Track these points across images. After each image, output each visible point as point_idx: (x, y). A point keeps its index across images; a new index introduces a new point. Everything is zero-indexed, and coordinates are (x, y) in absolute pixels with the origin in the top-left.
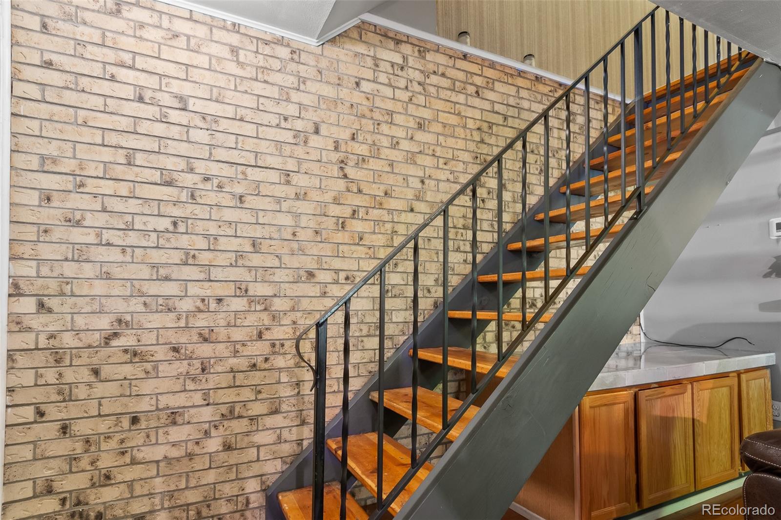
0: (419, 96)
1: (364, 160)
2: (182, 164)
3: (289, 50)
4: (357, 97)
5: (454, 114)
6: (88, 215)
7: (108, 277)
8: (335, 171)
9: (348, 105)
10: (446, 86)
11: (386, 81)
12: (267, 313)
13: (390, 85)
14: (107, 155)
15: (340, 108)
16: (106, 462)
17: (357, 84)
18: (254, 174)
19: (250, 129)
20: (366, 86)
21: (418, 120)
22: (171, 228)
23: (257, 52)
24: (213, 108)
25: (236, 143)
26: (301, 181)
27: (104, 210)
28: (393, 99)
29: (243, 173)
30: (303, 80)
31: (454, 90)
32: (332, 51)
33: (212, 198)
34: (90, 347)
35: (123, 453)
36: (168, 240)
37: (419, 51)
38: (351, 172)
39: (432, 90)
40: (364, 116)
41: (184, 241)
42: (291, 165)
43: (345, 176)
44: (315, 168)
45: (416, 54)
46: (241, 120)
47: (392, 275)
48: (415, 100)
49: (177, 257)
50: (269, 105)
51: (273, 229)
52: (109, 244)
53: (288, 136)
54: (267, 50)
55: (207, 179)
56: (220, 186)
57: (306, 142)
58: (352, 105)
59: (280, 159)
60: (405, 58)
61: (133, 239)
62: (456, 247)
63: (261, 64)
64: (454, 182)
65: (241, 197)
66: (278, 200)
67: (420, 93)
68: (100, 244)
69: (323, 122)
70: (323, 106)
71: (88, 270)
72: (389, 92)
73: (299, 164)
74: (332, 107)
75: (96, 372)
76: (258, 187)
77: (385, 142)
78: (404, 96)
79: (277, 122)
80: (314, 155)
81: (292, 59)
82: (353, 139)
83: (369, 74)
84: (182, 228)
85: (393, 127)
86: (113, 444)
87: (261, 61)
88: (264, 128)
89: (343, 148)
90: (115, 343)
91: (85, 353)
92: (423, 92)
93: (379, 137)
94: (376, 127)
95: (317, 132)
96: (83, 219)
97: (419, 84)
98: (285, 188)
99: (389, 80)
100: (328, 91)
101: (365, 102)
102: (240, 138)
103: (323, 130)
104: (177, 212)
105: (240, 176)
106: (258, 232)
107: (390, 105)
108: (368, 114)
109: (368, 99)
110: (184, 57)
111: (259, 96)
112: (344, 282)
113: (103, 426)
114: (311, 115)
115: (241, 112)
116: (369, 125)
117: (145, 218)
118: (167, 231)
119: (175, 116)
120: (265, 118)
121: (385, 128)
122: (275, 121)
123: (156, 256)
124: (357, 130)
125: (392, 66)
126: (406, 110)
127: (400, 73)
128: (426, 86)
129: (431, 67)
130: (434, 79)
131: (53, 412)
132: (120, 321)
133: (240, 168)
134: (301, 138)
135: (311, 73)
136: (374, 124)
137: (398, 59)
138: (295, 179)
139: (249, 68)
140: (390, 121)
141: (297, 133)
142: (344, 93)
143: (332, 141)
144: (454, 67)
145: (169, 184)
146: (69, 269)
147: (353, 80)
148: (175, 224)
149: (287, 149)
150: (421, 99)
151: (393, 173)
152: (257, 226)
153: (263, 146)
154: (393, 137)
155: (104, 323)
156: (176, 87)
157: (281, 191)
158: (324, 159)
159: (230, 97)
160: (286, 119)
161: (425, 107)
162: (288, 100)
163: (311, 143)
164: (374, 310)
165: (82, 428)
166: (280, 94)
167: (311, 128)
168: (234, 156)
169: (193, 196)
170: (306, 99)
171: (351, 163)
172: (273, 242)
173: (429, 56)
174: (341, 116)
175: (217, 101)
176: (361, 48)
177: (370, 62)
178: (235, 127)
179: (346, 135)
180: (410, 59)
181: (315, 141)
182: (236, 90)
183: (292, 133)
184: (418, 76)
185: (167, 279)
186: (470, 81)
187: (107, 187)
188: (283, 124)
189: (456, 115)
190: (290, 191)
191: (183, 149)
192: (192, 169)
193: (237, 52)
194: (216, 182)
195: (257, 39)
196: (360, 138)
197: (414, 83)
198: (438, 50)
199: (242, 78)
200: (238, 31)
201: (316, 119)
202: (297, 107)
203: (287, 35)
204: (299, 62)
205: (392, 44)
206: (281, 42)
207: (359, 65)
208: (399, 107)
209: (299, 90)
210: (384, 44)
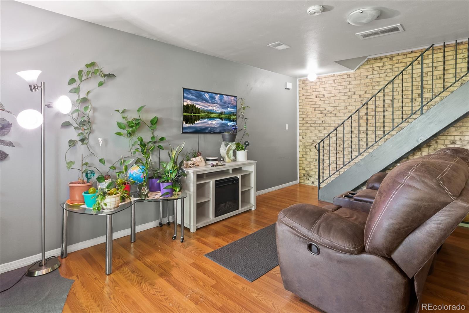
2: (324, 109)
3: (347, 75)
4: (367, 81)
5: (407, 74)
6: (309, 121)
7: (312, 132)
8: (360, 103)
9: (364, 84)
13: (378, 74)
14: (311, 110)
15: (361, 86)
16: (312, 167)
17: (367, 77)
18: (339, 108)
19: (337, 98)
20: (369, 77)
22: (322, 122)
23: (339, 79)
24: (330, 95)
25: (334, 102)
27: (311, 120)
28: (380, 77)
29: (336, 108)
30: (350, 82)
32: (358, 71)
33: (329, 115)
34: (309, 145)
35: (314, 166)
36: (321, 125)
37: (390, 59)
40: (369, 86)
41: (324, 125)
42: (347, 104)
44: (354, 104)
45: (389, 60)
46: (336, 96)
48: (388, 75)
49: (323, 128)
52: (312, 126)
53: (347, 97)
54: (341, 77)
55: (328, 111)
56: (331, 112)
57: (351, 98)
58: (365, 84)
59: (344, 103)
60: (384, 63)
61: (315, 125)
65: (335, 114)
66: (344, 114)
67: (391, 72)
68: (311, 126)
69: (356, 91)
70: (356, 87)
71: (309, 131)
72: (378, 76)
73: (349, 103)
74: (359, 86)
75: (310, 150)
76: (339, 111)
78: (384, 75)
79: (344, 94)
80: (354, 100)
81: (348, 77)
82: (365, 93)
83: (371, 73)
84: (324, 123)
85: (379, 86)
86: (313, 164)
87: (340, 81)
88: (341, 97)
89: (362, 97)
90: (313, 145)
91: (309, 146)
92: (392, 71)
93: (374, 90)
94: (373, 87)
95: (354, 94)
96: (308, 122)
97: (390, 69)
98: (346, 110)
99: (378, 72)
100: (358, 82)
101: (370, 81)
102: (335, 100)
103: (356, 93)
104: (323, 119)
107: (378, 80)
108: (370, 84)
109: (370, 80)
110: (324, 86)
111: (339, 89)
113: (311, 160)
114: (353, 90)
115: (336, 94)
116: (371, 88)
117: (317, 121)
118: (321, 123)
119: (322, 99)
120: (341, 94)
121: (376, 87)
123: (320, 128)
124: (367, 90)
125: (379, 67)
126: (385, 79)
127: (382, 68)
128: (393, 69)
129: (395, 62)
130: (397, 65)
131: (305, 156)
132: (314, 141)
133: (335, 107)
134: (350, 97)
135: (353, 79)
136: (372, 87)
137: (381, 64)
138: (349, 107)
139: (337, 84)
140: (378, 84)
141: (349, 96)
142: (363, 81)
143: (359, 95)
144: (406, 58)
145: (321, 113)
146: (306, 131)
147: (365, 77)
148: (322, 121)
149: (346, 100)
151: (379, 100)
152: (339, 120)
153: (341, 101)
155: (311, 141)
156: (323, 93)
158: (356, 101)
159: (333, 92)
160: (346, 93)
162: (347, 88)
163: (353, 97)
165: (308, 160)
166: (344, 87)
167: (353, 93)
168: (334, 105)
169: (326, 115)
170: (351, 86)
171: (365, 100)
173: (394, 59)
174: (362, 88)
175: (330, 93)
176: (368, 66)
177: (371, 69)
178: (334, 98)
179: (364, 92)
180: (386, 63)
181: (354, 97)
182: (334, 90)
183: (347, 96)
184: (390, 67)
185: (321, 133)
187: (311, 116)
188: (345, 94)
189: (408, 74)
190: (347, 111)
191: (324, 106)
192: (326, 110)
193: (335, 81)
194: (330, 111)
195: (339, 76)
196: (368, 92)
197: (388, 70)
198: (398, 55)
199: (336, 86)
200: (335, 76)
201: (354, 91)
202: (349, 89)
203: (346, 72)
204: (350, 77)
205: (379, 61)
206: (345, 74)
207: (367, 71)
208: (382, 79)
209: (349, 85)
210: (376, 62)
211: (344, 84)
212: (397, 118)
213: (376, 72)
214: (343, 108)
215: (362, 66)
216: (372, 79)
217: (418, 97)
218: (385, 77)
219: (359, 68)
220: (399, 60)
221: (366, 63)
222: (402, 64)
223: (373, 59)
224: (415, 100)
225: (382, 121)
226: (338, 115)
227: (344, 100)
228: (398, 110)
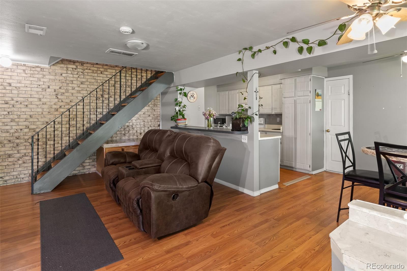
0: (81, 76)
1: (63, 93)
2: (10, 99)
3: (40, 68)
4: (61, 78)
5: (93, 79)
8: (55, 97)
9: (58, 80)
10: (91, 72)
11: (71, 73)
12: (34, 132)
13: (72, 74)
15: (56, 81)
17: (61, 75)
18: (30, 99)
19: (29, 89)
20: (64, 75)
21: (81, 82)
23: (31, 70)
24: (19, 85)
25: (25, 93)
26: (44, 100)
28: (73, 77)
30: (44, 76)
31: (93, 73)
32: (53, 67)
33: (19, 106)
36: (7, 116)
37: (81, 64)
38: (59, 97)
39: (86, 74)
40: (63, 82)
41: (11, 117)
42: (41, 97)
43: (58, 98)
44: (48, 97)
45: (80, 65)
46: (27, 87)
47: (72, 122)
48: (80, 77)
49: (9, 120)
50: (35, 83)
51: (36, 112)
53: (40, 90)
54: (34, 69)
56: (21, 103)
57: (45, 91)
58: (60, 80)
59: (38, 95)
60: (77, 66)
62: (94, 113)
63: (32, 73)
64: (93, 97)
65: (27, 105)
66: (37, 105)
67: (82, 75)
69: (51, 85)
70: (50, 81)
72: (72, 76)
73: (43, 96)
74: (54, 81)
76: (32, 102)
77: (70, 88)
78: (77, 76)
79: (37, 86)
80: (48, 94)
81: (41, 71)
82: (60, 88)
83: (65, 72)
84: (10, 114)
85: (73, 84)
87: (32, 72)
88: (33, 88)
89: (57, 91)
92: (83, 74)
93: (68, 87)
94: (67, 85)
95: (49, 87)
97: (81, 72)
98: (39, 102)
99: (72, 72)
100: (52, 77)
101: (64, 79)
102: (26, 91)
103: (51, 87)
104: (9, 110)
105: (26, 100)
106: (32, 113)
107: (72, 79)
108: (65, 82)
109: (65, 78)
110: (10, 74)
111: (31, 81)
112: (57, 124)
115: (26, 85)
116: (65, 84)
120: (33, 86)
121: (70, 85)
122: (36, 86)
123: (4, 120)
124: (61, 86)
125: (73, 69)
126: (77, 79)
127: (75, 70)
128: (84, 73)
129: (85, 68)
130: (86, 71)
133: (27, 98)
134: (44, 90)
135: (47, 73)
136: (67, 84)
137: (74, 67)
138: (42, 100)
139: (28, 74)
140: (72, 83)
141: (43, 89)
142: (57, 77)
143: (53, 90)
144: (93, 67)
145: (7, 104)
147: (60, 74)
148: (8, 113)
149: (40, 93)
150: (82, 76)
151: (73, 96)
152: (31, 112)
153: (33, 93)
154: (73, 87)
156: (8, 81)
157: (38, 103)
158: (51, 94)
159: (23, 82)
160: (39, 85)
161: (83, 78)
162: (40, 81)
163: (47, 91)
164: (66, 130)
166: (38, 80)
167: (47, 87)
168: (25, 96)
169: (13, 106)
170: (45, 80)
171: (59, 95)
172: (36, 115)
173: (84, 65)
174: (56, 83)
175: (20, 83)
176: (62, 65)
177: (65, 69)
178: (25, 89)
179: (58, 87)
180: (78, 66)
181: (48, 90)
182: (25, 80)
184: (81, 70)
185: (7, 125)
186: (99, 70)
188: (39, 87)
189: (94, 79)
190: (41, 103)
191: (10, 95)
192: (13, 100)
193: (25, 71)
194: (19, 102)
195: (31, 67)
196: (62, 88)
197: (80, 72)
198: (88, 63)
199: (26, 77)
200: (25, 66)
201: (48, 85)
202: (43, 82)
203: (39, 65)
204: (43, 71)
205: (72, 63)
206: (38, 67)
207: (62, 70)
208: (75, 79)
209: (43, 78)
210: (70, 64)
211: (37, 76)
212: (87, 111)
213: (69, 72)
214: (36, 100)
215: (56, 64)
216: (66, 77)
217: (101, 96)
218: (77, 78)
219: (54, 65)
220: (88, 67)
221: (61, 62)
222: (90, 70)
223: (67, 60)
224: (99, 99)
225: (75, 113)
226: (30, 106)
227: (37, 92)
228: (87, 105)
